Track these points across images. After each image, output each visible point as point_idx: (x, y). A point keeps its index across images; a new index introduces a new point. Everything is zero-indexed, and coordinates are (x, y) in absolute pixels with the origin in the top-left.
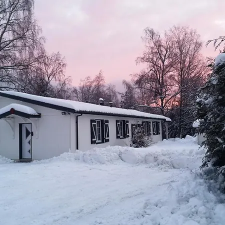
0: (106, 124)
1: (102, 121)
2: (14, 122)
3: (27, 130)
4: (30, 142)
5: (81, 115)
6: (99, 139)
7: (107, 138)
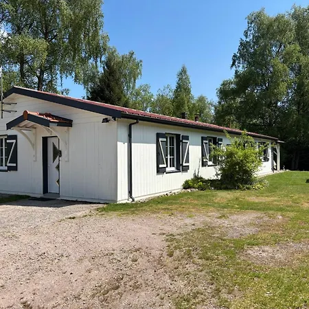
0: (184, 141)
1: (178, 136)
2: (35, 134)
3: (54, 147)
4: (58, 167)
5: (137, 122)
6: (172, 165)
7: (184, 164)
